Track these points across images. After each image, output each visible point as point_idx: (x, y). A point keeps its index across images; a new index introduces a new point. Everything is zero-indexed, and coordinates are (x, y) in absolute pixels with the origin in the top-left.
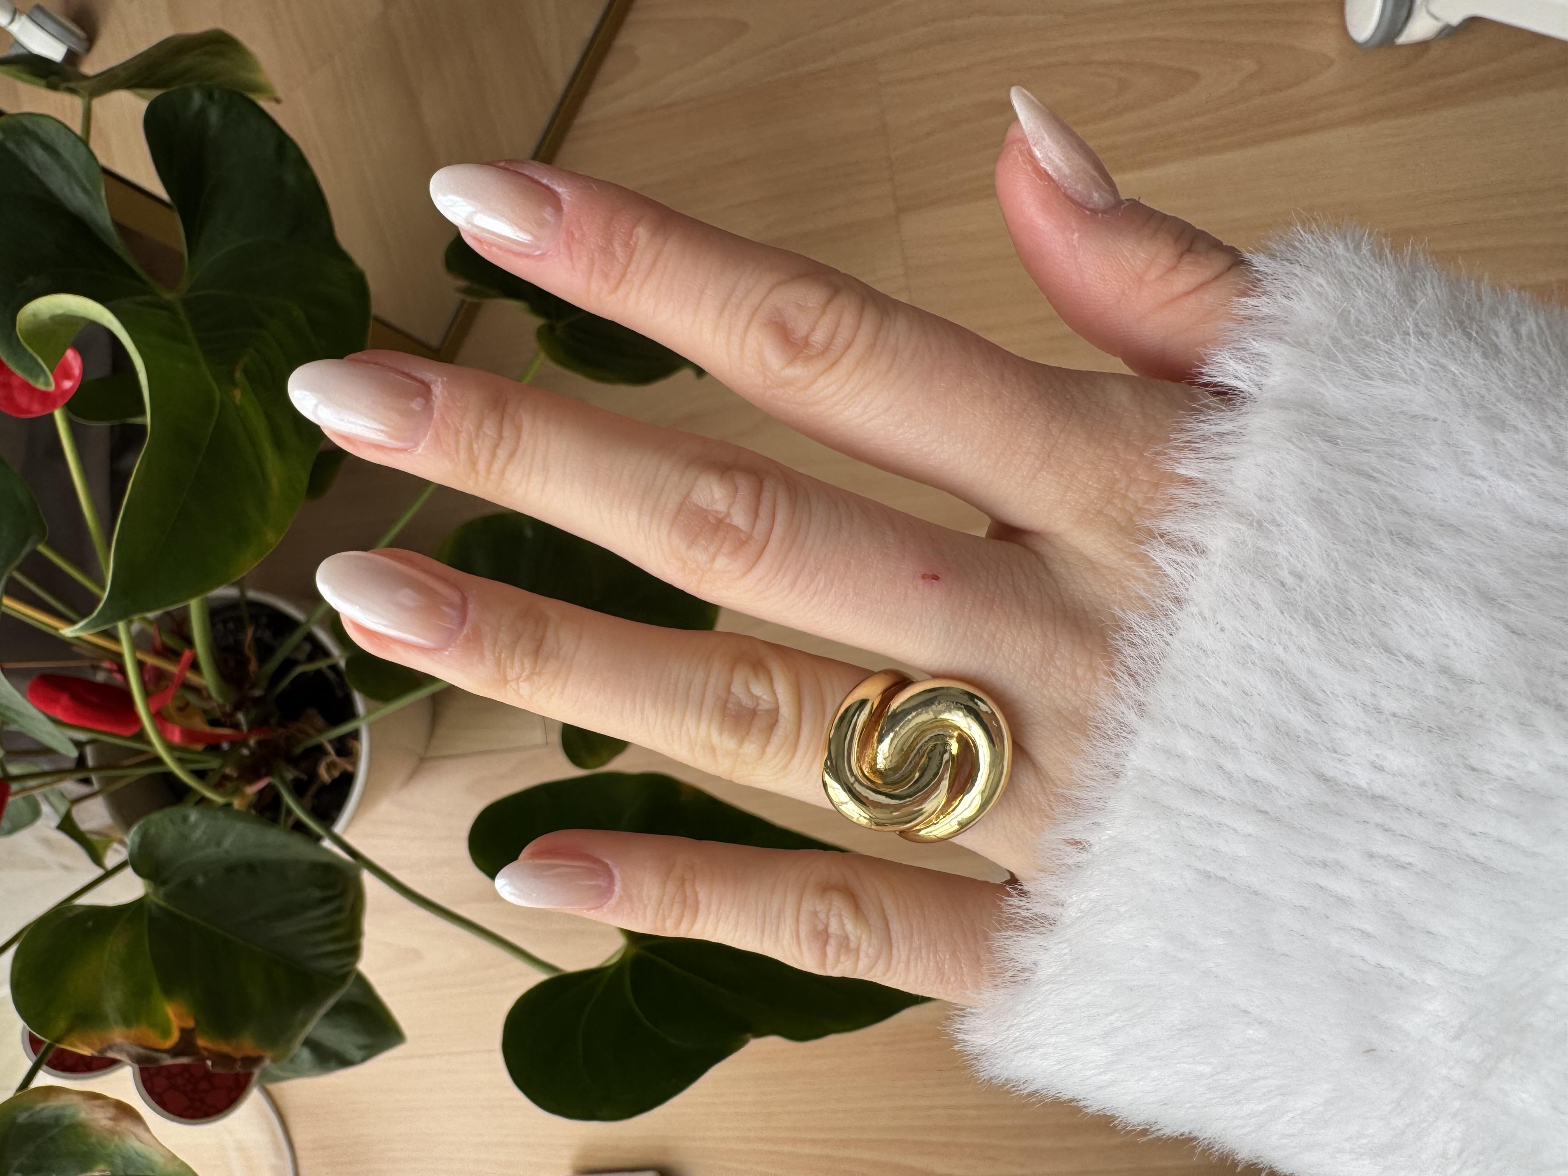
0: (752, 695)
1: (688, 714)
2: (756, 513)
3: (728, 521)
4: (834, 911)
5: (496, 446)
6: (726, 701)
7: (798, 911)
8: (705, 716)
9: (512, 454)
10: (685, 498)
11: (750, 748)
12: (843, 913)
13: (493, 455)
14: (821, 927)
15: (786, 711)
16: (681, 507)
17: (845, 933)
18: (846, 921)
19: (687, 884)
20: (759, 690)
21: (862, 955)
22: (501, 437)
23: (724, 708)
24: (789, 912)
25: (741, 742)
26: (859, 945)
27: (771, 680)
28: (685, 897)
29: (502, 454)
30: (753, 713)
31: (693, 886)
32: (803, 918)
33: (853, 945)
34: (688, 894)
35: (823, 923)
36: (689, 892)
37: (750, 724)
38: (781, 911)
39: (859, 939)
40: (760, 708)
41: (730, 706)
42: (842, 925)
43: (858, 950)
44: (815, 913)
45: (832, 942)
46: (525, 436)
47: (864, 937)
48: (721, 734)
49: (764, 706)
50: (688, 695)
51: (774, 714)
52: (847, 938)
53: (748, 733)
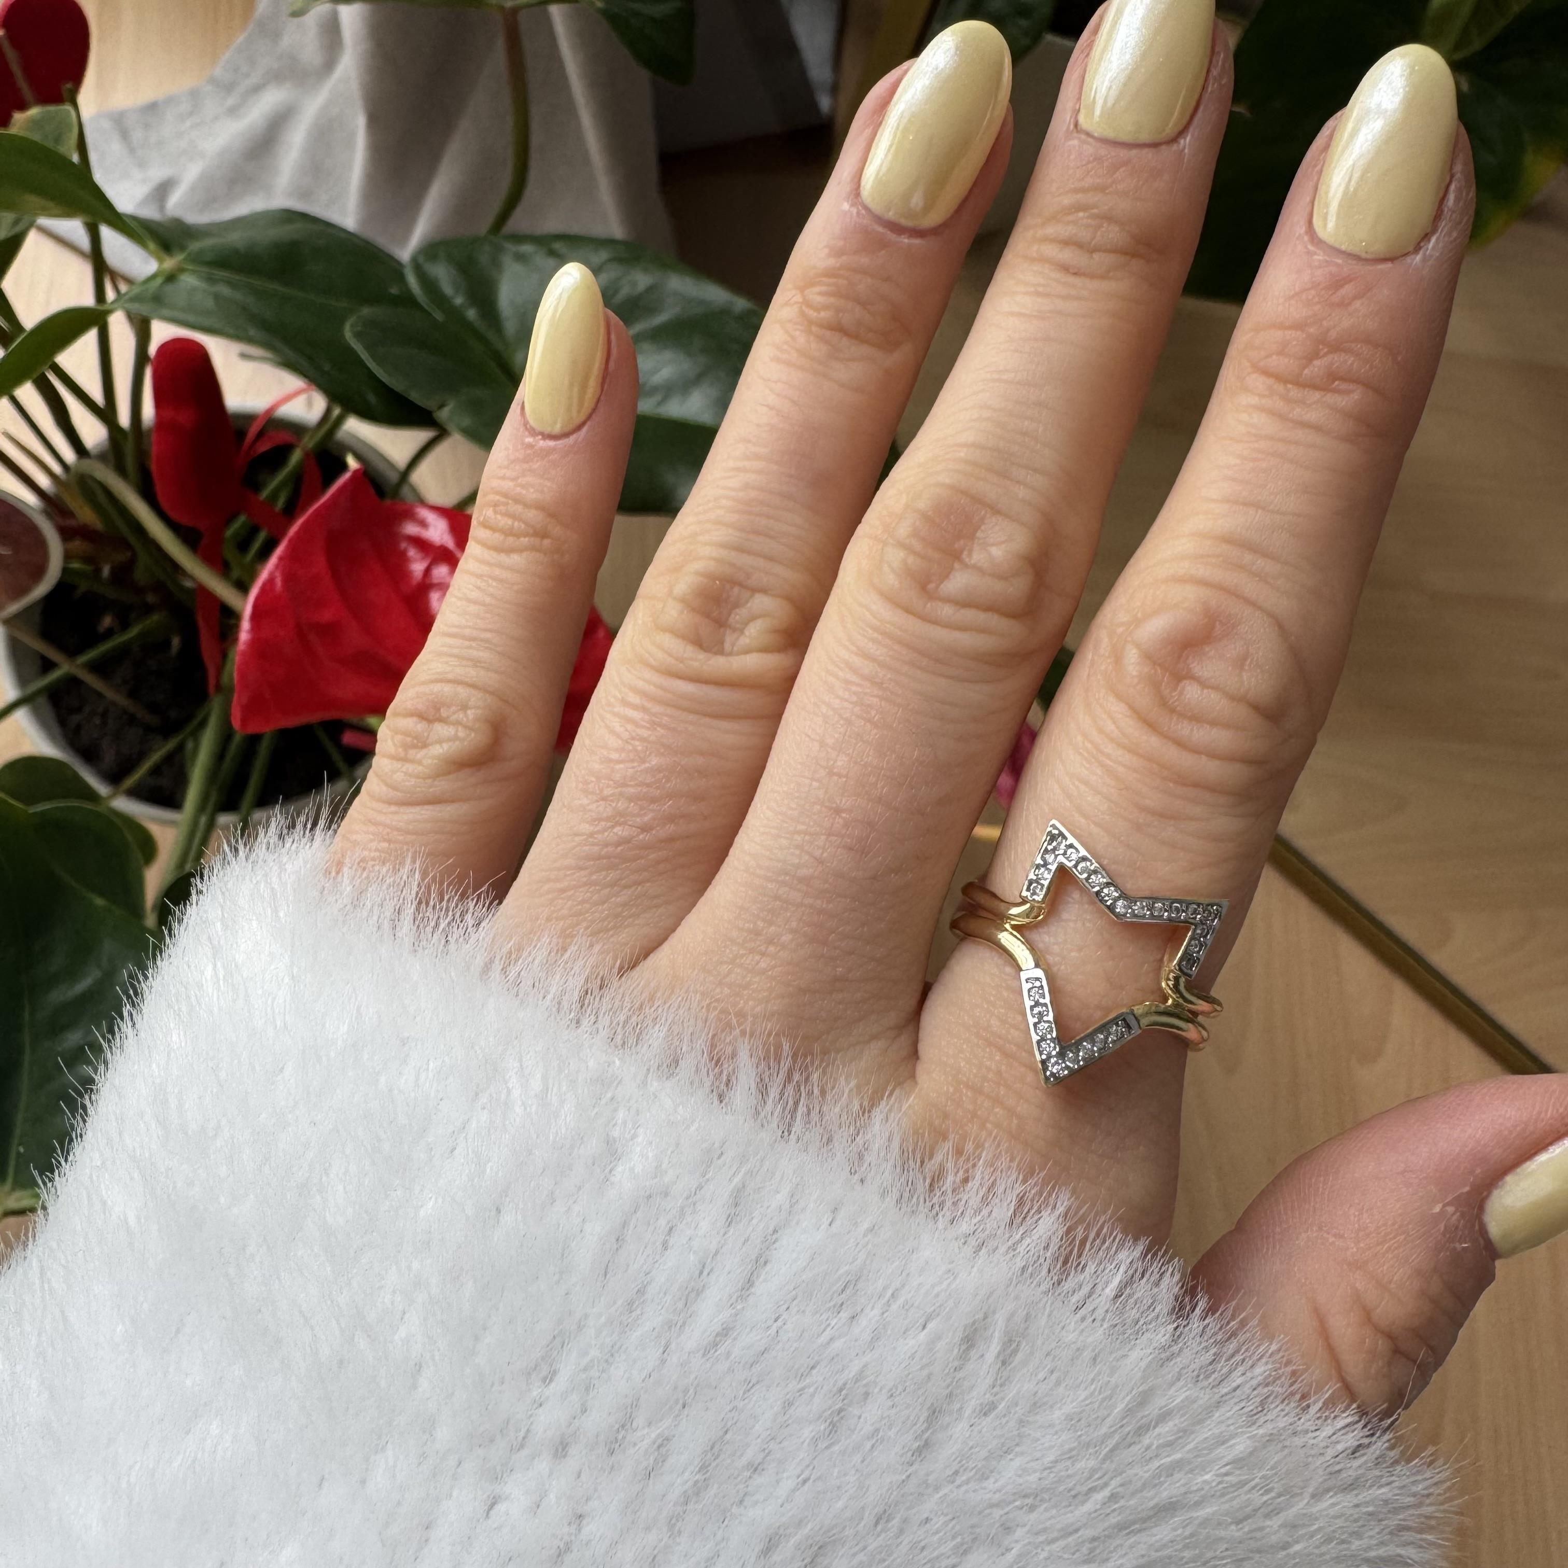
0: (746, 623)
1: (730, 531)
2: (964, 603)
3: (957, 565)
4: (462, 733)
5: (1080, 245)
6: (741, 585)
7: (473, 686)
8: (723, 553)
9: (1065, 268)
10: (992, 508)
11: (673, 613)
12: (457, 743)
13: (1066, 243)
14: (444, 713)
15: (718, 664)
16: (977, 500)
17: (432, 744)
18: (446, 746)
19: (536, 541)
20: (754, 632)
21: (397, 765)
22: (1093, 251)
23: (733, 582)
24: (472, 673)
25: (683, 600)
26: (411, 761)
27: (764, 650)
28: (517, 536)
29: (1067, 255)
30: (721, 623)
31: (533, 548)
32: (462, 691)
33: (412, 753)
34: (522, 539)
35: (448, 717)
36: (525, 541)
37: (707, 615)
38: (476, 663)
39: (419, 763)
40: (728, 632)
41: (736, 590)
42: (440, 741)
43: (405, 760)
44: (464, 707)
45: (421, 727)
46: (1096, 284)
47: (420, 768)
48: (697, 573)
49: (729, 639)
50: (756, 532)
51: (714, 646)
52: (425, 745)
53: (694, 610)
